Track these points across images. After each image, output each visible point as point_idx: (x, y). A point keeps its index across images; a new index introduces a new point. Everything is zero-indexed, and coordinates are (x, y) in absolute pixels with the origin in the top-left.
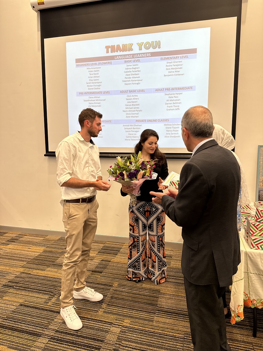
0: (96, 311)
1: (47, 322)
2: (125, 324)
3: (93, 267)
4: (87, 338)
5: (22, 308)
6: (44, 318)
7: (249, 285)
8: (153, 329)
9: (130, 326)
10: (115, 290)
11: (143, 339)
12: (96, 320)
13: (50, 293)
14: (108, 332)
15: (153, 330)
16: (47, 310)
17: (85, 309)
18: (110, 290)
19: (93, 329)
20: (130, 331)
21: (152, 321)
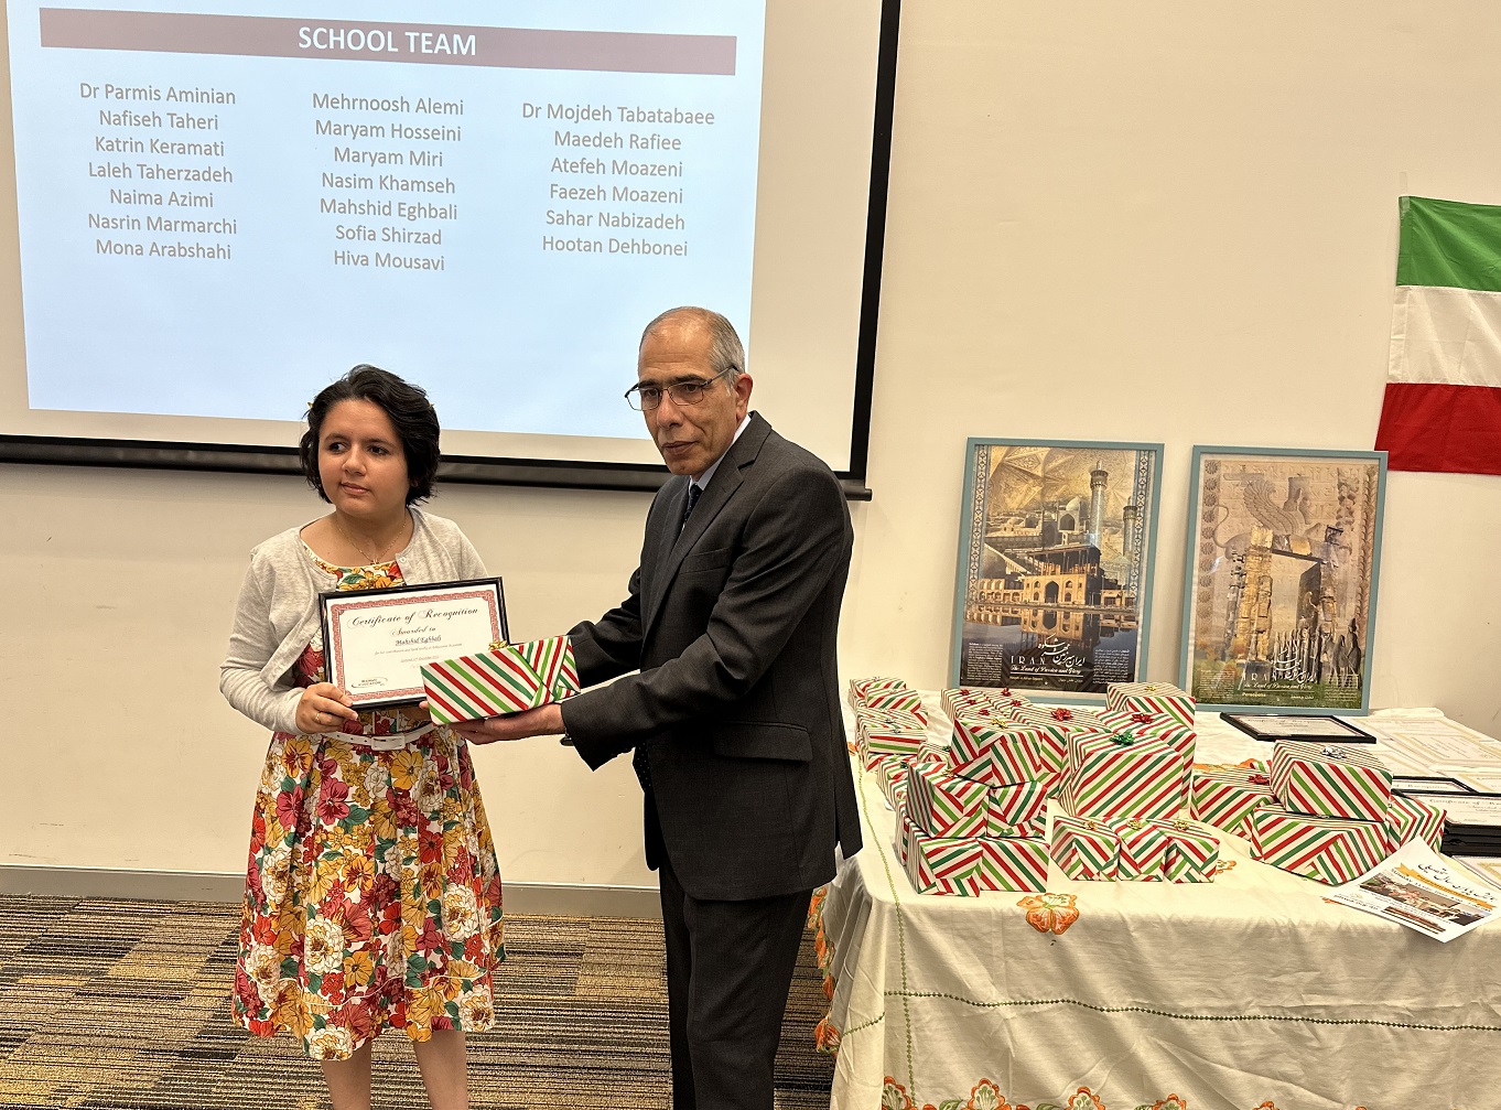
7: (909, 1047)
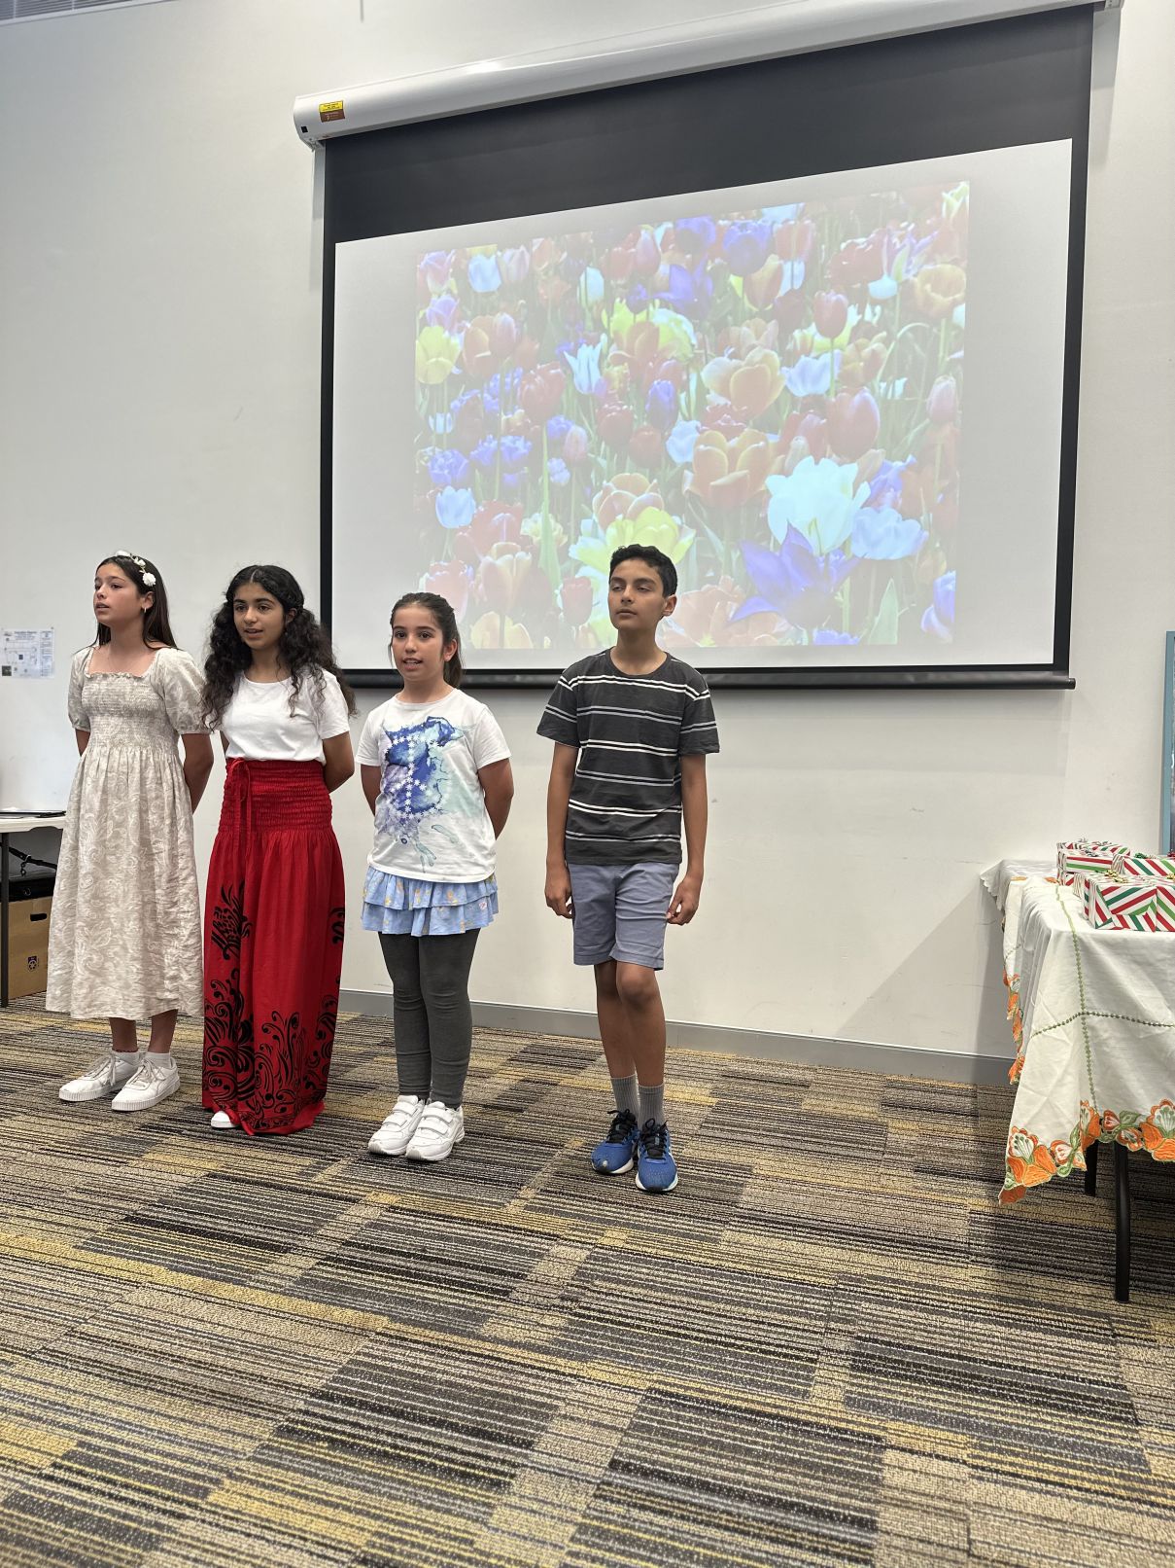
0: (495, 1203)
1: (311, 1221)
2: (606, 1241)
3: (490, 1097)
4: (460, 1264)
5: (217, 1182)
6: (300, 1211)
8: (714, 1259)
9: (628, 1246)
10: (570, 1157)
11: (675, 1279)
12: (497, 1225)
13: (322, 1153)
14: (541, 1256)
15: (715, 1263)
16: (309, 1193)
17: (456, 1197)
18: (552, 1155)
19: (486, 1245)
20: (627, 1258)
21: (715, 1241)
